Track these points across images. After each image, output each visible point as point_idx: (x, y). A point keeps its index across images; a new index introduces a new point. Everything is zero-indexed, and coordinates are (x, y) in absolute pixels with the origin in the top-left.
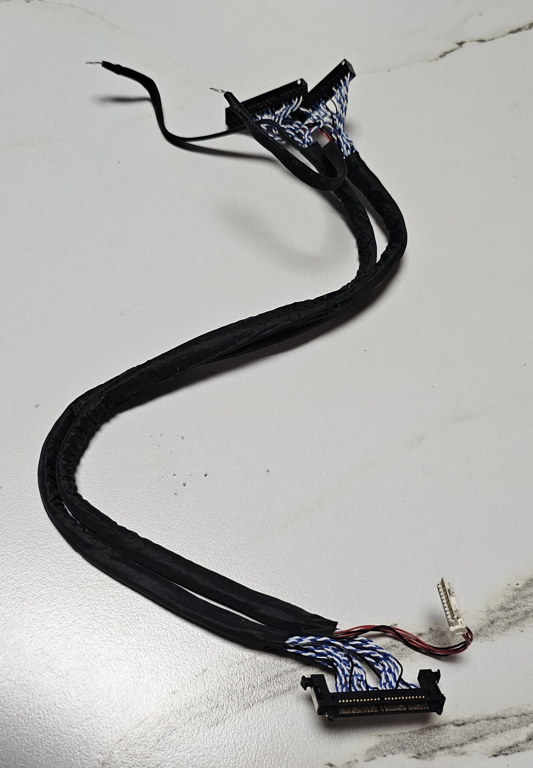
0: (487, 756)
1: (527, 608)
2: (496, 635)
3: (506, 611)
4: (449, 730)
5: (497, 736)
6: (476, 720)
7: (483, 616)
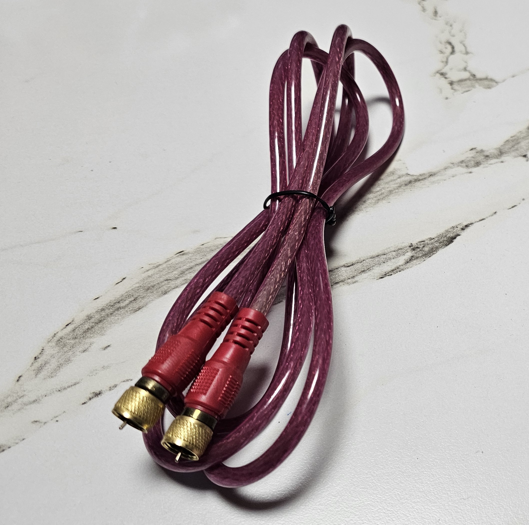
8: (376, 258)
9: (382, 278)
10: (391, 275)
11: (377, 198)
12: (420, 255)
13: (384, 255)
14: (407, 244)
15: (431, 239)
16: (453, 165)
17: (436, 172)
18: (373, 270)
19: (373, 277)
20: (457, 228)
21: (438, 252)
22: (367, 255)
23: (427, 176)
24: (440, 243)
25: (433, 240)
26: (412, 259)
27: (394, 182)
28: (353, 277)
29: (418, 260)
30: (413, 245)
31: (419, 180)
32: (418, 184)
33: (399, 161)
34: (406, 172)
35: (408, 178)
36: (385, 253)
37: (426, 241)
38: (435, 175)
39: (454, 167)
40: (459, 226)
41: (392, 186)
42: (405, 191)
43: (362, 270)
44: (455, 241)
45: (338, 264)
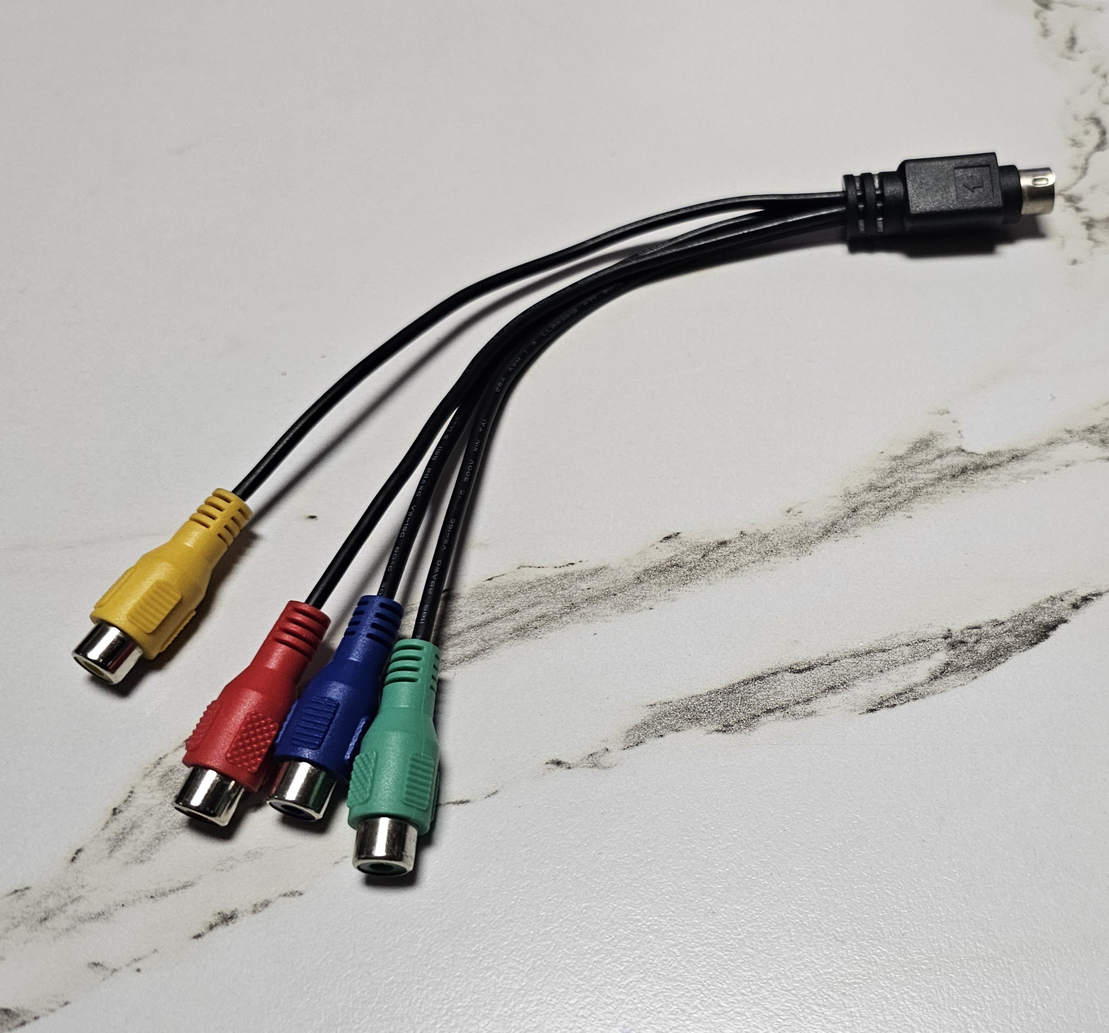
0: (857, 713)
1: (916, 482)
2: (862, 528)
3: (879, 491)
4: (782, 681)
5: (872, 680)
6: (833, 659)
7: (837, 502)
8: (865, 657)
9: (872, 711)
10: (895, 705)
11: (882, 503)
12: (965, 662)
13: (884, 651)
14: (940, 629)
15: (997, 623)
16: (1068, 435)
17: (1027, 450)
18: (855, 689)
19: (852, 705)
20: (1062, 600)
21: (1009, 660)
22: (844, 647)
23: (1005, 458)
24: (1016, 636)
25: (1000, 628)
26: (946, 670)
27: (927, 466)
28: (808, 700)
29: (961, 675)
30: (951, 634)
31: (985, 468)
32: (981, 476)
33: (944, 413)
34: (958, 444)
35: (960, 461)
36: (886, 647)
37: (985, 629)
38: (1024, 457)
39: (1072, 440)
40: (1068, 598)
41: (920, 476)
42: (950, 491)
43: (830, 684)
44: (1054, 635)
45: (777, 663)
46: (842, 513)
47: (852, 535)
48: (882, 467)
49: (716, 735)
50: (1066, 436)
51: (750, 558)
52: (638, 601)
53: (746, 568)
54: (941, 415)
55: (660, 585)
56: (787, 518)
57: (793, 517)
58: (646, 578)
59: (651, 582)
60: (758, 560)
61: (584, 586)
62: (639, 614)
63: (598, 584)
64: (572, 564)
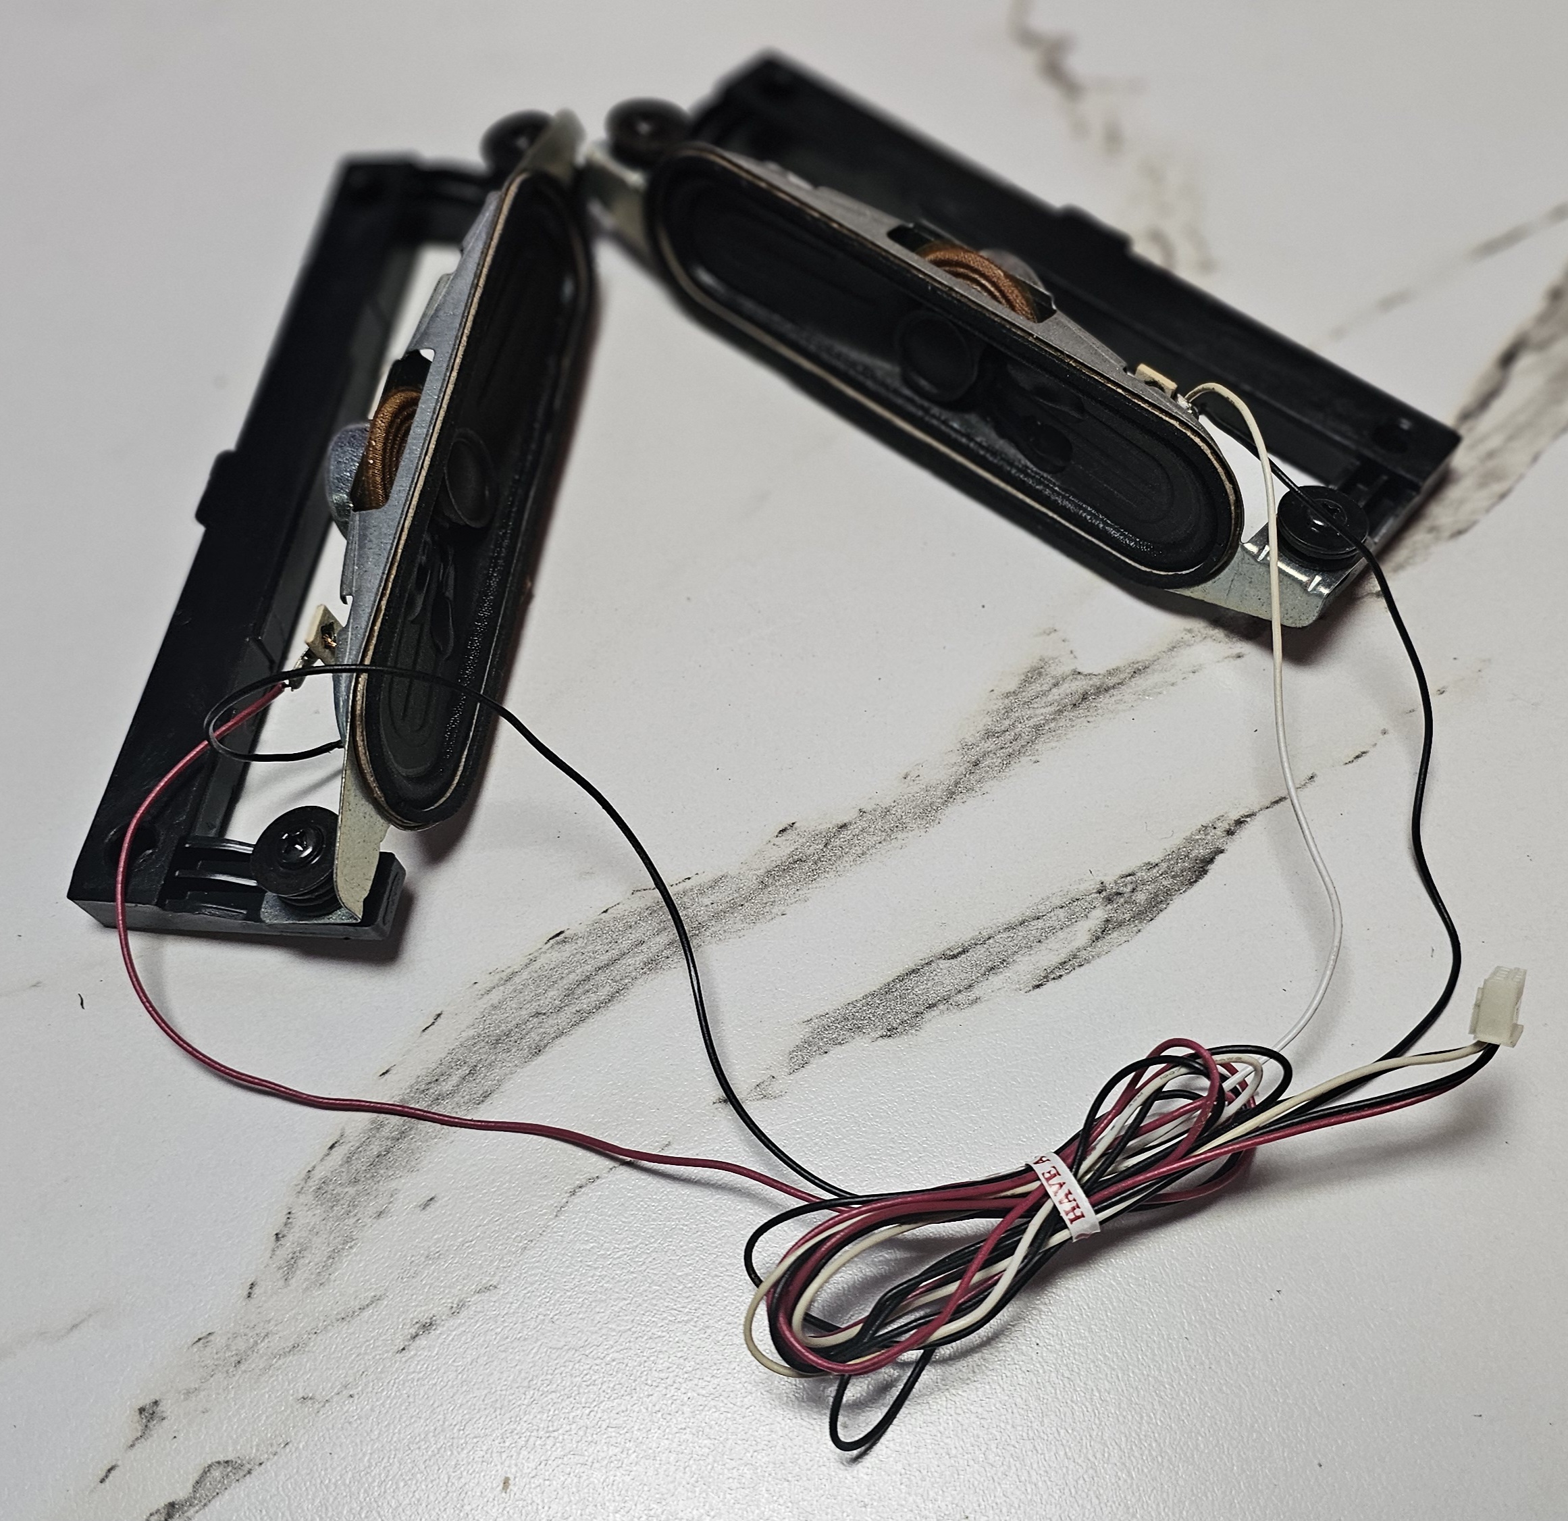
8: (1020, 928)
9: (1038, 986)
10: (1061, 976)
11: (1004, 750)
12: (1126, 915)
13: (1038, 918)
14: (1092, 883)
15: (1151, 866)
16: (1191, 635)
17: (1148, 660)
18: (1016, 965)
19: (1015, 984)
20: (1215, 828)
21: (1170, 905)
22: (995, 921)
23: (1126, 674)
24: (1173, 877)
25: (1155, 871)
26: (1107, 927)
27: (1044, 698)
28: (970, 986)
29: (1124, 930)
30: (1105, 886)
31: (1106, 690)
32: (1104, 700)
33: (1050, 633)
34: (1072, 667)
35: (1079, 685)
36: (1039, 912)
37: (1139, 874)
38: (1147, 670)
39: (1195, 641)
40: (1220, 824)
41: (1038, 712)
42: (1073, 724)
43: (989, 964)
44: (1212, 868)
45: (928, 951)
46: (962, 769)
47: (979, 793)
48: (995, 707)
49: (881, 1042)
50: (1188, 637)
51: (875, 838)
52: (767, 909)
53: (874, 851)
54: (1049, 635)
55: (787, 885)
56: (906, 786)
57: (911, 783)
58: (770, 881)
59: (777, 884)
60: (884, 840)
61: (707, 901)
62: (772, 922)
63: (721, 896)
64: (689, 878)
